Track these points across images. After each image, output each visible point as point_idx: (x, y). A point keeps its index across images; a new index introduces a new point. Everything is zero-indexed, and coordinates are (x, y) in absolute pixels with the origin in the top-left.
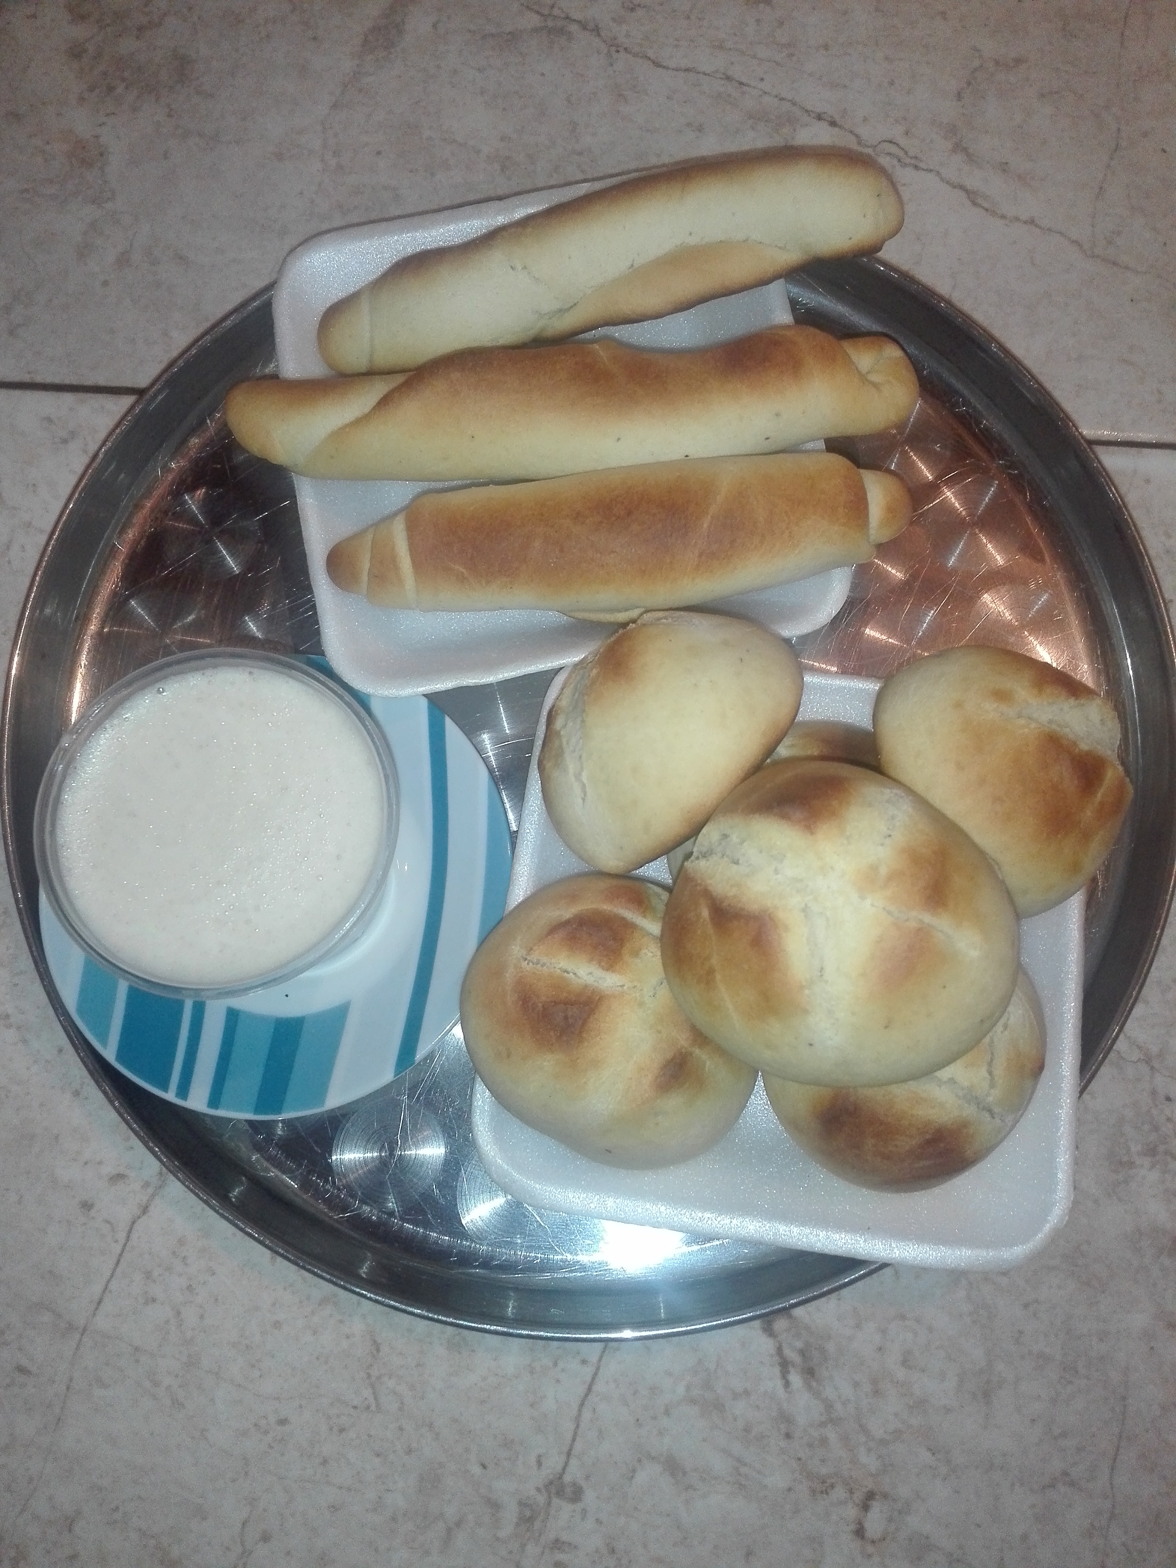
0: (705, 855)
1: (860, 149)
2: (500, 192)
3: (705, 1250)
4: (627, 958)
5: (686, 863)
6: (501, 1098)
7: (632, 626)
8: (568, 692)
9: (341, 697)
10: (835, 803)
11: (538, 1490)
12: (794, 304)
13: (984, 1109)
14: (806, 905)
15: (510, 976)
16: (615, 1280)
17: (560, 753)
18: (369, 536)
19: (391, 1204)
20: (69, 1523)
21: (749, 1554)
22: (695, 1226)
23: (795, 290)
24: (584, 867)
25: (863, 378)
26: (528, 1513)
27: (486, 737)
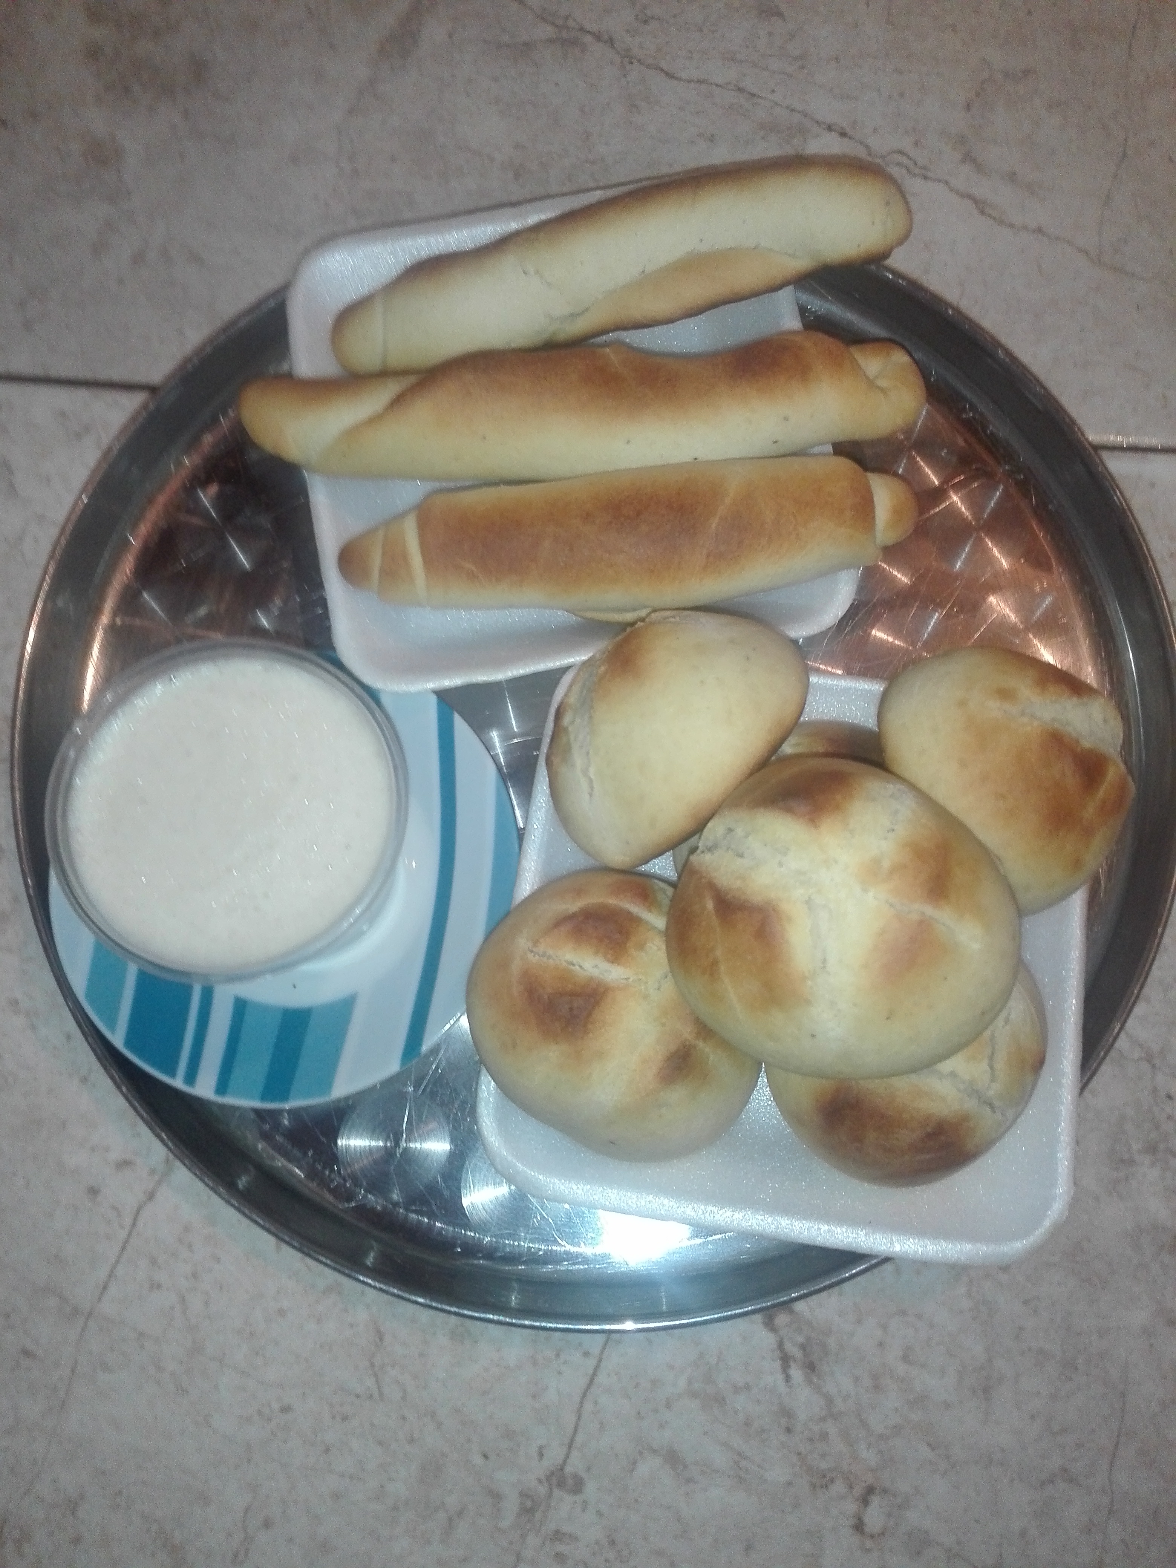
0: (710, 850)
1: (870, 159)
2: (514, 198)
3: (708, 1243)
4: (632, 951)
5: (691, 857)
6: (505, 1089)
7: (640, 624)
8: (576, 689)
9: (352, 690)
10: (839, 797)
11: (540, 1481)
12: (803, 311)
13: (985, 1102)
14: (810, 898)
15: (516, 967)
16: (617, 1273)
17: (568, 749)
18: (381, 534)
19: (395, 1197)
20: (73, 1505)
21: (749, 1548)
22: (697, 1218)
23: (804, 297)
24: (590, 862)
25: (871, 383)
26: (529, 1504)
27: (495, 735)
